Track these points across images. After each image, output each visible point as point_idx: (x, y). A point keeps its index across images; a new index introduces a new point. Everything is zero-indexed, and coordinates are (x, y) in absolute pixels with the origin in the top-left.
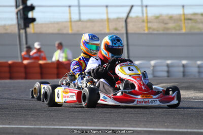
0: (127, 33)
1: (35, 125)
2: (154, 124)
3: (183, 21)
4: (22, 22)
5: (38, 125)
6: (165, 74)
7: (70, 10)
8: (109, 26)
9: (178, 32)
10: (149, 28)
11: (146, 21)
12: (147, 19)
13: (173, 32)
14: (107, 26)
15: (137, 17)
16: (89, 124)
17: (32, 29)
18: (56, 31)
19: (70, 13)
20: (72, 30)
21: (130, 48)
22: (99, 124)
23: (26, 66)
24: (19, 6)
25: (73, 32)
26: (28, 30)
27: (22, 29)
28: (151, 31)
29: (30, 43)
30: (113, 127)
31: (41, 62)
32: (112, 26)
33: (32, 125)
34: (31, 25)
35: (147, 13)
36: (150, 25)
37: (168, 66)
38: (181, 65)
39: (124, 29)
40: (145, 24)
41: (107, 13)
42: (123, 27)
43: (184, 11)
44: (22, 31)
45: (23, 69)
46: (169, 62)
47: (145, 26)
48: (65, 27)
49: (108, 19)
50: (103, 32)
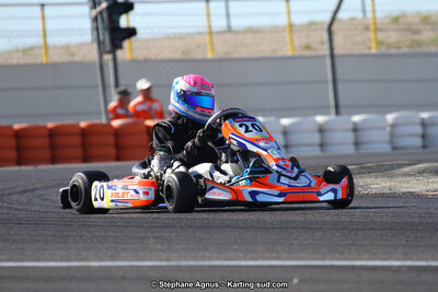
0: (332, 56)
4: (105, 37)
6: (418, 142)
7: (208, 8)
8: (292, 41)
10: (380, 44)
11: (372, 27)
12: (375, 24)
13: (433, 49)
14: (288, 40)
15: (353, 19)
17: (127, 52)
18: (178, 55)
19: (208, 15)
20: (213, 50)
21: (340, 87)
23: (117, 133)
24: (100, 3)
25: (216, 56)
26: (121, 54)
27: (108, 52)
28: (384, 50)
31: (150, 123)
32: (300, 40)
34: (126, 44)
35: (374, 12)
36: (381, 36)
37: (424, 124)
39: (327, 46)
40: (372, 35)
41: (289, 13)
42: (322, 43)
44: (108, 58)
45: (111, 140)
46: (425, 115)
47: (370, 40)
48: (199, 46)
49: (291, 25)
50: (280, 54)
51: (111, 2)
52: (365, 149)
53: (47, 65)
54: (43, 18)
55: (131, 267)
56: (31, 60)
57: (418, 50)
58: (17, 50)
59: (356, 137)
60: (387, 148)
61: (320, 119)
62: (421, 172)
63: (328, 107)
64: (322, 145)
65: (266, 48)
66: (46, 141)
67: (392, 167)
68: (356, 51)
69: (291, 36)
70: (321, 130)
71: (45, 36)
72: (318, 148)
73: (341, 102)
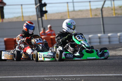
0: (102, 17)
1: (49, 75)
2: (120, 72)
4: (39, 14)
5: (50, 75)
7: (68, 5)
8: (91, 14)
10: (116, 14)
11: (114, 9)
15: (108, 7)
16: (81, 73)
17: (45, 17)
18: (60, 18)
19: (68, 7)
20: (69, 16)
21: (105, 26)
22: (87, 73)
24: (37, 4)
25: (70, 18)
26: (43, 18)
28: (117, 15)
29: (44, 26)
30: (95, 74)
31: (52, 37)
32: (93, 13)
33: (47, 75)
34: (45, 15)
35: (114, 5)
36: (116, 11)
40: (113, 11)
41: (90, 6)
42: (100, 14)
44: (40, 19)
47: (113, 13)
48: (65, 15)
49: (91, 9)
50: (88, 17)
51: (40, 4)
52: (112, 43)
53: (23, 21)
54: (22, 8)
56: (18, 20)
58: (15, 17)
59: (109, 40)
60: (118, 43)
61: (99, 35)
63: (101, 32)
64: (100, 42)
65: (84, 16)
68: (109, 16)
69: (91, 12)
70: (100, 38)
71: (22, 13)
73: (105, 30)
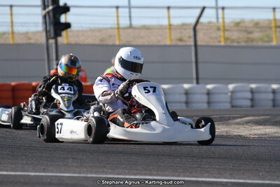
0: (196, 46)
3: (274, 29)
4: (51, 29)
6: (248, 103)
7: (117, 12)
8: (170, 35)
9: (266, 44)
10: (226, 39)
11: (222, 28)
12: (224, 26)
13: (260, 44)
14: (168, 35)
15: (210, 23)
17: (64, 38)
18: (97, 42)
19: (118, 17)
20: (120, 40)
21: (200, 66)
24: (48, 6)
25: (122, 43)
26: (59, 39)
27: (53, 38)
28: (229, 43)
32: (176, 35)
34: (64, 33)
35: (223, 18)
36: (227, 34)
37: (252, 91)
38: (271, 90)
39: (192, 39)
40: (222, 33)
41: (169, 17)
42: (190, 37)
43: (274, 16)
44: (52, 41)
46: (253, 86)
47: (220, 37)
48: (110, 36)
49: (170, 25)
50: (162, 43)
51: (55, 6)
52: (214, 106)
53: (13, 45)
54: (12, 14)
55: (56, 176)
56: (3, 41)
57: (251, 44)
59: (209, 99)
60: (228, 106)
61: (186, 86)
62: (247, 123)
63: (192, 79)
64: (187, 103)
65: (154, 39)
66: (10, 94)
67: (229, 119)
68: (211, 43)
69: (170, 33)
70: (187, 93)
71: (12, 26)
72: (184, 105)
73: (200, 76)
